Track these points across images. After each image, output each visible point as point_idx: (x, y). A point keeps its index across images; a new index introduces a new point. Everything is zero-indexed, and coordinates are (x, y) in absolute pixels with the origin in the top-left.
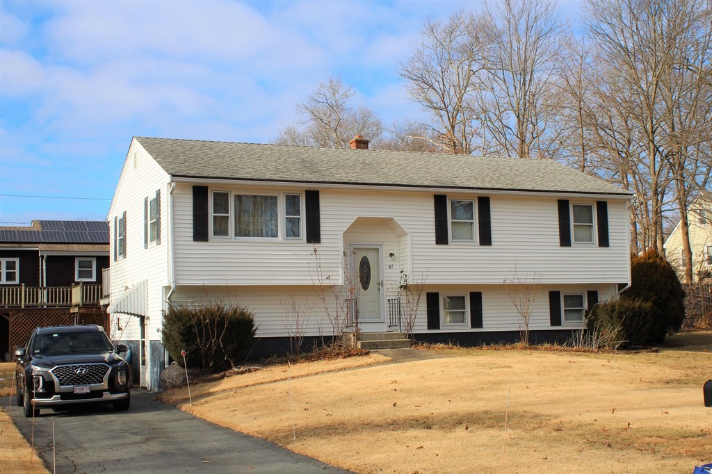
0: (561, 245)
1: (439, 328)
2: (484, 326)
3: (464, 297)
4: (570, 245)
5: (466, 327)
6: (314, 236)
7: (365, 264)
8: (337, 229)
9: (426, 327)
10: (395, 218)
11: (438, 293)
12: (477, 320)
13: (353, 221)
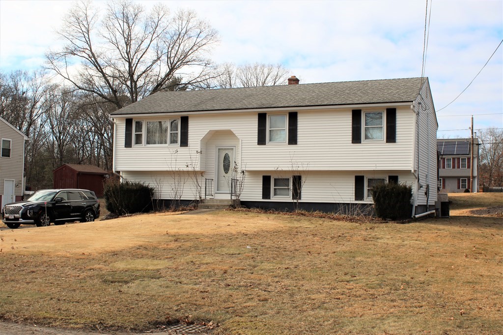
0: (353, 142)
1: (270, 198)
2: (302, 199)
3: (289, 179)
4: (360, 143)
5: (288, 199)
6: (184, 143)
7: (226, 159)
8: (197, 138)
9: (261, 198)
10: (232, 130)
11: (270, 176)
12: (297, 194)
13: (206, 133)
